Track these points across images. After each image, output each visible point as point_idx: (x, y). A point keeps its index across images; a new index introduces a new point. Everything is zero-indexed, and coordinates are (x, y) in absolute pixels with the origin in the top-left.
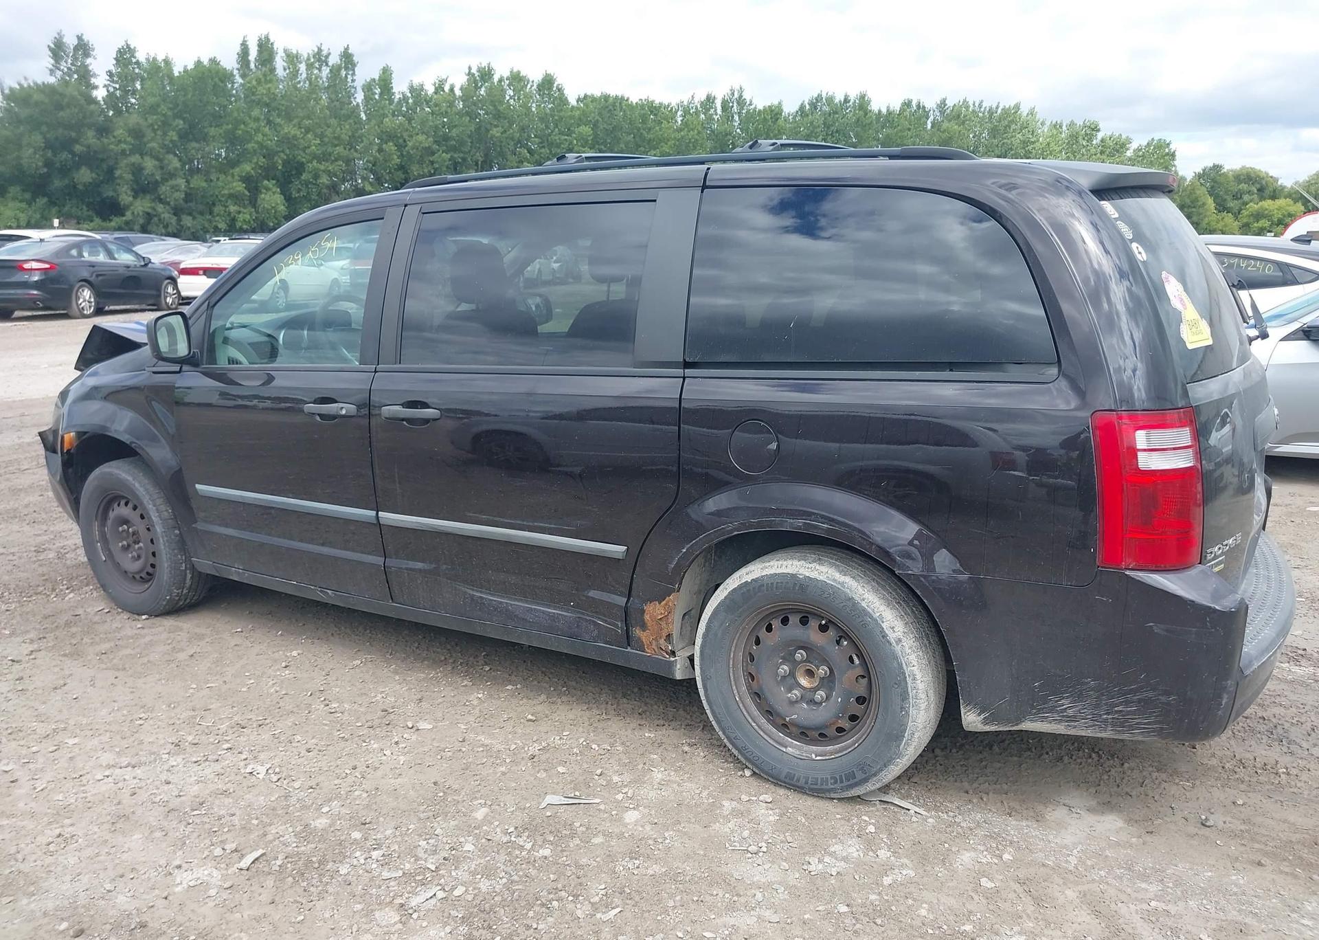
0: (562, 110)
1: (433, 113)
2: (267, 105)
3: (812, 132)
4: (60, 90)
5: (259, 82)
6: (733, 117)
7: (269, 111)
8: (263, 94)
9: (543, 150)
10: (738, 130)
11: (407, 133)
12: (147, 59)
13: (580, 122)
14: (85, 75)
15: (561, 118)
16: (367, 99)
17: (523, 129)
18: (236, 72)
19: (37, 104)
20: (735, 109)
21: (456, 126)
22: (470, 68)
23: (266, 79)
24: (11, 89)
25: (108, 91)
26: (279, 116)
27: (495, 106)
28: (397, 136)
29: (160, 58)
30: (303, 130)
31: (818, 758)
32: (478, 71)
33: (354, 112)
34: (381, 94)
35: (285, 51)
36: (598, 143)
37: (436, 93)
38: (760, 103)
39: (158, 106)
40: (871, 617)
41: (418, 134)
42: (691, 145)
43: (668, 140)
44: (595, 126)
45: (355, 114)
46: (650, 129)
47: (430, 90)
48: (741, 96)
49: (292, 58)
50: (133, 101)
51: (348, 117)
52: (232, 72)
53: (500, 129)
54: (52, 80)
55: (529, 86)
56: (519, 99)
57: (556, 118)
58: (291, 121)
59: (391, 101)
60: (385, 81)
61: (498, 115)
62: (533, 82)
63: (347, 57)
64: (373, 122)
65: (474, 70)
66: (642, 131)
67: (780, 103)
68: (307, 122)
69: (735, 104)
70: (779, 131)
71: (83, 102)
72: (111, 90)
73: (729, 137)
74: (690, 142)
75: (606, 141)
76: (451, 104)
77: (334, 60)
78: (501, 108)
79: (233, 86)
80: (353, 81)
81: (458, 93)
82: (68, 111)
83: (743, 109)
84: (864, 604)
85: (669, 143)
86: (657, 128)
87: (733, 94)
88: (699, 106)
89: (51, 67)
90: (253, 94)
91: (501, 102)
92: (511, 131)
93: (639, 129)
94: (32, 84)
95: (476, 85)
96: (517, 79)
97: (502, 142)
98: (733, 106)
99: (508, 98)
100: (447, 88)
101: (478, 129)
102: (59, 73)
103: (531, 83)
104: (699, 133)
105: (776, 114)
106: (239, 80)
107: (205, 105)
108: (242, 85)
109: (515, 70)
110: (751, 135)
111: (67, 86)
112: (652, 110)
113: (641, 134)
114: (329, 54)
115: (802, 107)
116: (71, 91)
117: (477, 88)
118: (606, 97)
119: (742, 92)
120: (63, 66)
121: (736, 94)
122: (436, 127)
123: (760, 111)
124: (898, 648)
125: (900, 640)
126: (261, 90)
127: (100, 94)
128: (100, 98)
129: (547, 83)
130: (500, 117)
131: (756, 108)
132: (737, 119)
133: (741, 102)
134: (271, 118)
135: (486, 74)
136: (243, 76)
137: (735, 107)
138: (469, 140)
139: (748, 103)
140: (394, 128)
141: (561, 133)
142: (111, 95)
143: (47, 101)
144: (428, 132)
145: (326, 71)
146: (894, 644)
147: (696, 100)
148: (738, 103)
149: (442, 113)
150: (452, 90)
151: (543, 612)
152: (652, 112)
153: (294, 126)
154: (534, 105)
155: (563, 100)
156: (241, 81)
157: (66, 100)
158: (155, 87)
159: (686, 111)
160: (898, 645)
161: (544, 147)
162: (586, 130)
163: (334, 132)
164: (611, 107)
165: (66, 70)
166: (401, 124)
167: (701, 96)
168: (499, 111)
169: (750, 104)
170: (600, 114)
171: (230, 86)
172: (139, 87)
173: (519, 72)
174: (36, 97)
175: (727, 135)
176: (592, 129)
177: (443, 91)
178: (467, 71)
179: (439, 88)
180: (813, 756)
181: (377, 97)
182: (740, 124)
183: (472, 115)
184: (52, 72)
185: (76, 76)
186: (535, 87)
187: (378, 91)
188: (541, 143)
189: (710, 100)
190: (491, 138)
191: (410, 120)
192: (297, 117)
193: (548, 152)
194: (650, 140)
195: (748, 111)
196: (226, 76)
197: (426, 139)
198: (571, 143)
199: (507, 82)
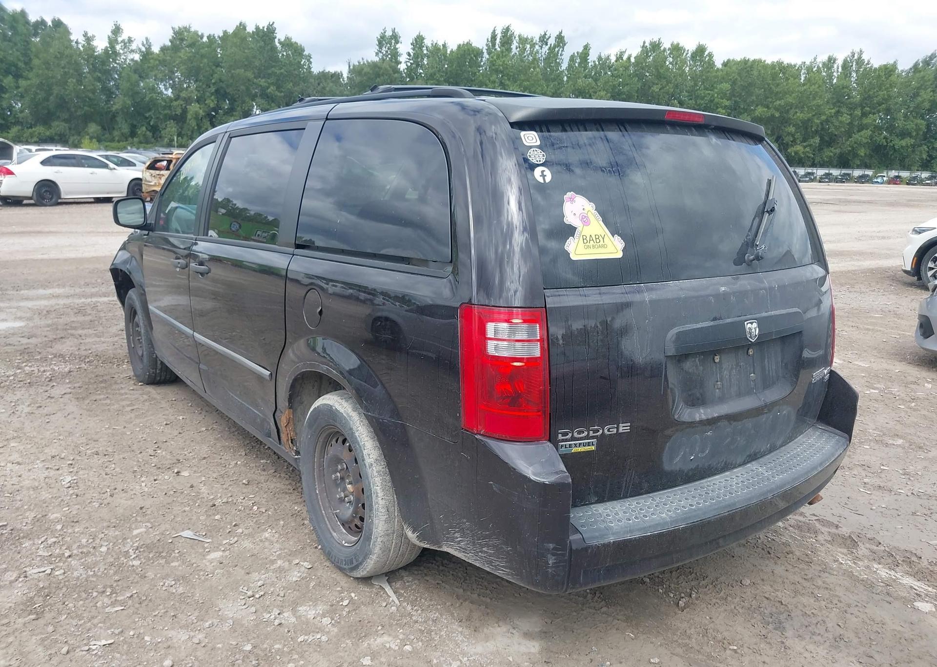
0: (709, 72)
1: (612, 75)
2: (501, 72)
3: (922, 85)
4: (379, 64)
5: (498, 57)
6: (851, 74)
7: (502, 76)
8: (499, 65)
9: (690, 101)
10: (855, 85)
11: (593, 90)
12: (432, 44)
13: (723, 80)
14: (395, 54)
15: (707, 78)
16: (570, 67)
17: (677, 86)
18: (485, 51)
19: (365, 74)
20: (854, 67)
21: (627, 84)
22: (644, 43)
23: (503, 55)
24: (354, 66)
25: (407, 65)
26: (509, 79)
27: (657, 69)
28: (585, 92)
29: (440, 43)
30: (522, 89)
31: (346, 544)
32: (650, 45)
33: (559, 76)
34: (579, 63)
35: (519, 36)
36: (734, 96)
37: (616, 61)
38: (876, 63)
39: (435, 74)
40: (359, 444)
41: (600, 91)
42: (811, 96)
43: (793, 93)
44: (734, 83)
45: (559, 78)
46: (778, 85)
47: (613, 59)
48: (860, 58)
49: (523, 41)
50: (421, 71)
51: (554, 80)
52: (482, 50)
53: (659, 86)
54: (376, 59)
55: (685, 54)
56: (676, 64)
57: (704, 77)
58: (516, 82)
59: (585, 68)
60: (584, 55)
61: (659, 76)
62: (688, 50)
63: (560, 39)
64: (570, 83)
65: (647, 44)
66: (771, 86)
67: (895, 62)
68: (526, 83)
69: (854, 64)
70: (891, 85)
71: (391, 72)
72: (409, 64)
73: (845, 90)
74: (810, 94)
75: (741, 94)
76: (627, 68)
77: (552, 41)
78: (662, 71)
79: (482, 60)
80: (561, 55)
81: (633, 60)
82: (382, 78)
83: (861, 68)
84: (357, 434)
85: (793, 95)
86: (785, 84)
87: (853, 56)
88: (821, 66)
89: (376, 51)
90: (494, 65)
91: (662, 66)
92: (668, 87)
93: (769, 85)
94: (365, 62)
95: (647, 54)
96: (677, 49)
97: (659, 96)
98: (852, 66)
99: (668, 63)
100: (625, 58)
101: (644, 85)
102: (380, 55)
103: (686, 52)
104: (819, 86)
105: (890, 71)
106: (486, 56)
107: (463, 73)
108: (488, 59)
109: (675, 43)
110: (865, 88)
111: (383, 63)
112: (781, 69)
113: (771, 88)
114: (550, 37)
115: (916, 66)
116: (386, 66)
117: (648, 56)
118: (745, 62)
119: (861, 54)
120: (384, 50)
121: (856, 57)
122: (614, 86)
123: (876, 69)
124: (369, 471)
125: (372, 465)
126: (499, 62)
127: (402, 67)
128: (402, 69)
129: (701, 50)
130: (660, 77)
131: (872, 66)
132: (855, 76)
133: (860, 62)
134: (503, 81)
135: (656, 46)
136: (489, 54)
137: (854, 66)
138: (636, 95)
139: (866, 62)
140: (584, 87)
141: (706, 89)
142: (408, 68)
143: (371, 72)
144: (608, 89)
145: (546, 49)
146: (368, 467)
147: (818, 60)
148: (857, 63)
149: (619, 75)
150: (629, 58)
151: (253, 411)
152: (781, 70)
153: (517, 85)
154: (688, 69)
155: (711, 64)
156: (487, 56)
157: (382, 71)
158: (434, 62)
159: (809, 69)
160: (370, 468)
161: (691, 99)
162: (726, 86)
163: (542, 90)
164: (749, 69)
165: (384, 53)
166: (589, 83)
167: (823, 58)
168: (660, 73)
169: (868, 64)
170: (739, 74)
171: (480, 59)
172: (426, 63)
173: (678, 44)
174: (365, 70)
175: (843, 88)
176: (731, 85)
177: (622, 59)
178: (642, 45)
179: (619, 57)
180: (344, 542)
181: (577, 65)
182: (856, 80)
183: (641, 76)
184: (377, 54)
185: (390, 56)
186: (689, 55)
187: (578, 61)
188: (689, 96)
189: (831, 60)
190: (652, 93)
191: (596, 80)
192: (520, 80)
193: (694, 102)
194: (778, 92)
195: (865, 69)
196: (478, 53)
197: (606, 94)
198: (713, 96)
199: (669, 52)
